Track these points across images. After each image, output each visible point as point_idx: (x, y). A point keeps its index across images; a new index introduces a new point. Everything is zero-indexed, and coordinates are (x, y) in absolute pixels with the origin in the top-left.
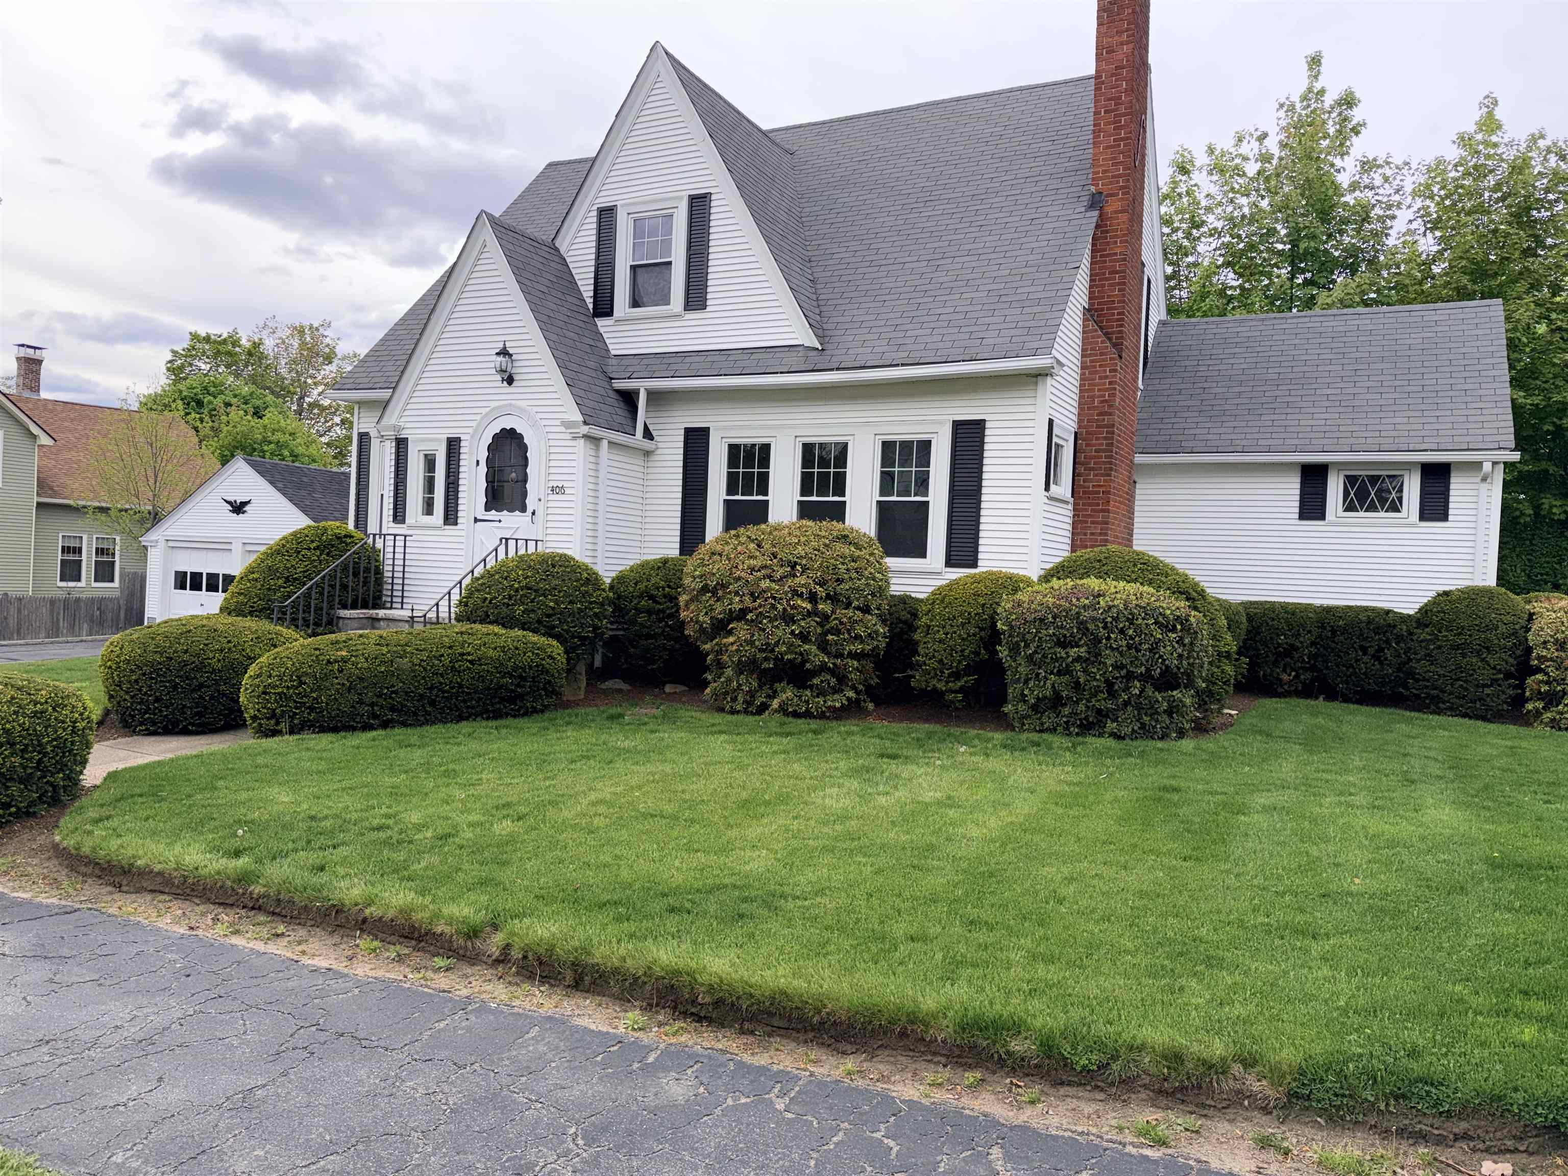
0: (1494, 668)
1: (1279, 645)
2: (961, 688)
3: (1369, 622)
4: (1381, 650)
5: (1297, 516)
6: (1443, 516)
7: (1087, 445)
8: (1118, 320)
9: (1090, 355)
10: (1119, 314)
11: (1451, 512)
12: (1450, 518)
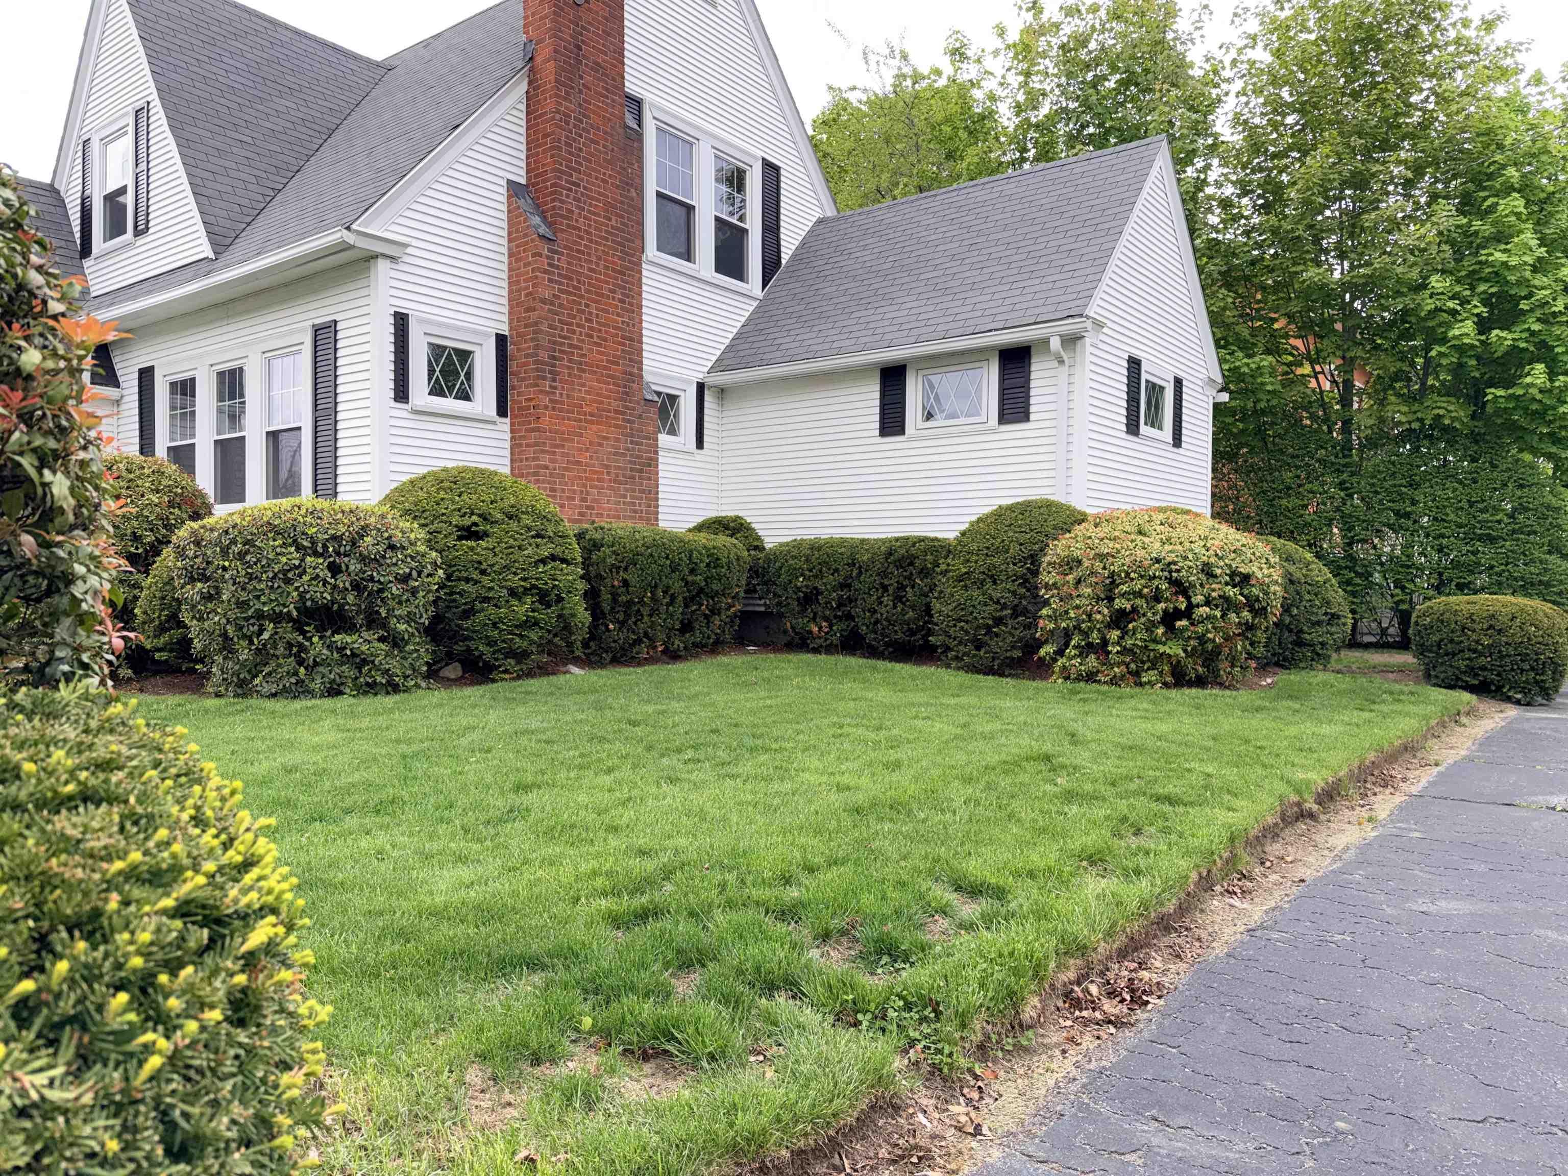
0: (998, 602)
1: (799, 589)
2: (166, 644)
3: (890, 553)
4: (902, 587)
5: (877, 432)
6: (1024, 416)
7: (519, 350)
8: (552, 193)
9: (516, 239)
10: (553, 185)
11: (1032, 409)
12: (1032, 417)
